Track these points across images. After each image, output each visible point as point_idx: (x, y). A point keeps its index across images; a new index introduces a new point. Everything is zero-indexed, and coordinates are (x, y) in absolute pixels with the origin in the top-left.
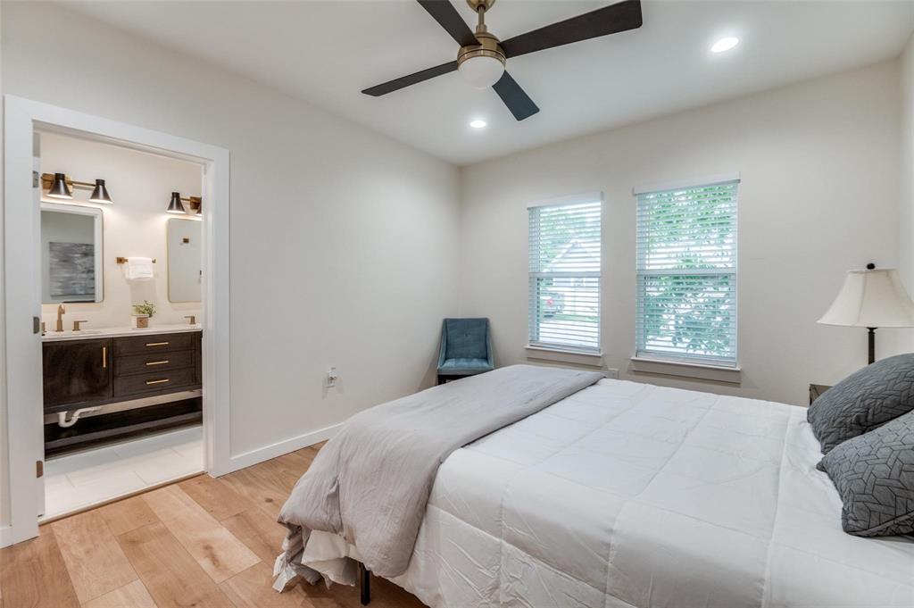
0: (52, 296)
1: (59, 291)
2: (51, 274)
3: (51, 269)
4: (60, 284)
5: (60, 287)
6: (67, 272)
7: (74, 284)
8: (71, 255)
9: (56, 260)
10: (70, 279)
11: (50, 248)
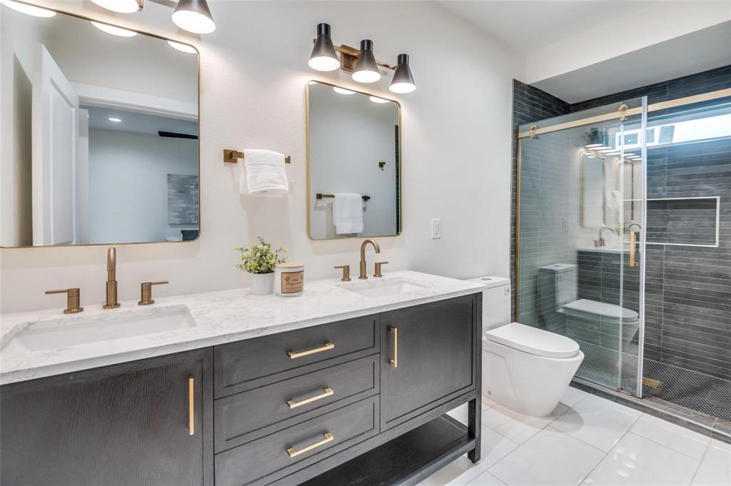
0: (170, 224)
1: (177, 221)
2: (169, 203)
3: (169, 199)
4: (178, 214)
5: (178, 217)
6: (184, 203)
7: (190, 214)
8: (187, 186)
9: (175, 191)
10: (187, 209)
11: (168, 179)
